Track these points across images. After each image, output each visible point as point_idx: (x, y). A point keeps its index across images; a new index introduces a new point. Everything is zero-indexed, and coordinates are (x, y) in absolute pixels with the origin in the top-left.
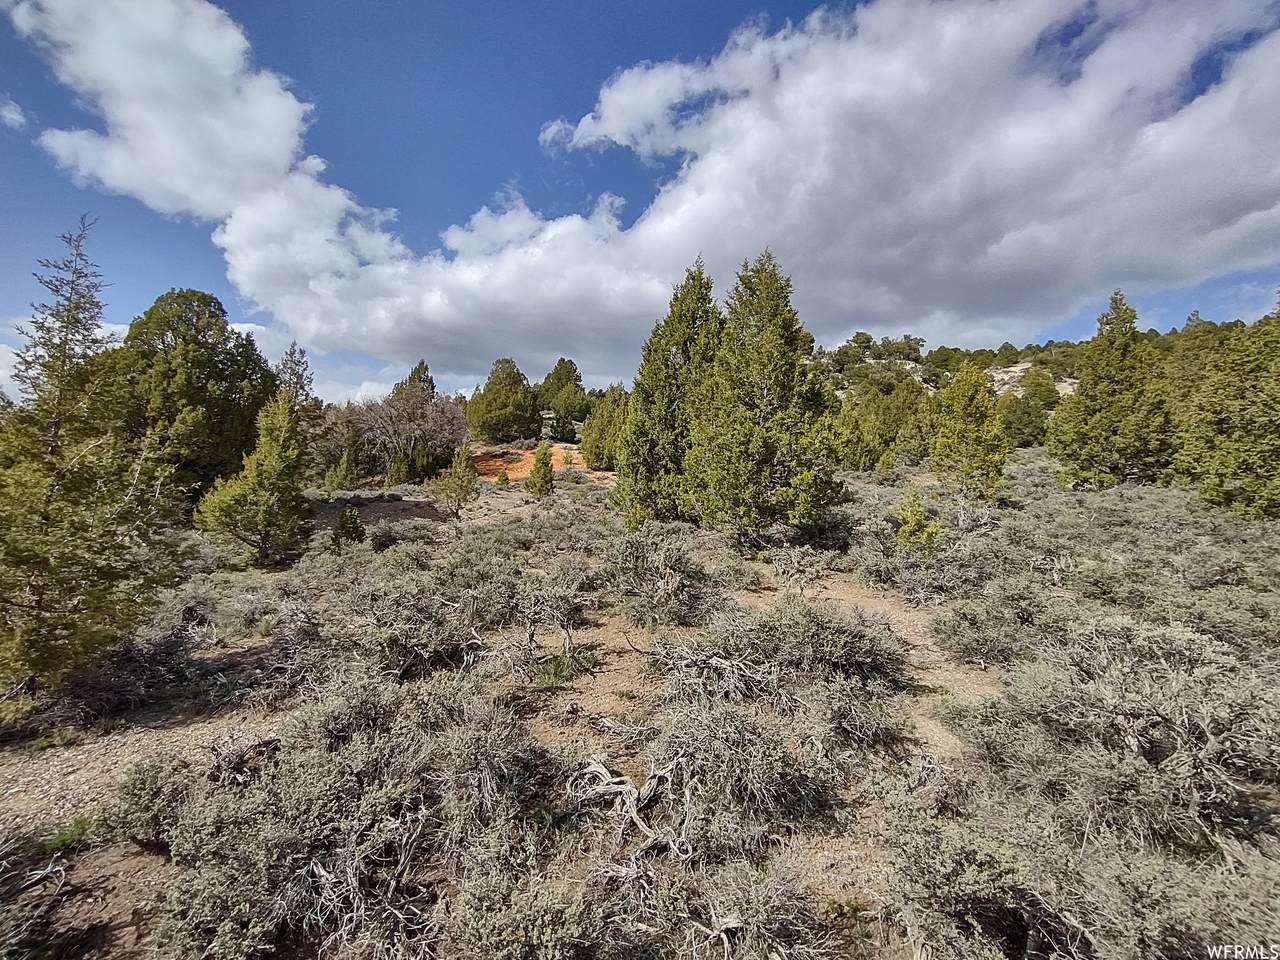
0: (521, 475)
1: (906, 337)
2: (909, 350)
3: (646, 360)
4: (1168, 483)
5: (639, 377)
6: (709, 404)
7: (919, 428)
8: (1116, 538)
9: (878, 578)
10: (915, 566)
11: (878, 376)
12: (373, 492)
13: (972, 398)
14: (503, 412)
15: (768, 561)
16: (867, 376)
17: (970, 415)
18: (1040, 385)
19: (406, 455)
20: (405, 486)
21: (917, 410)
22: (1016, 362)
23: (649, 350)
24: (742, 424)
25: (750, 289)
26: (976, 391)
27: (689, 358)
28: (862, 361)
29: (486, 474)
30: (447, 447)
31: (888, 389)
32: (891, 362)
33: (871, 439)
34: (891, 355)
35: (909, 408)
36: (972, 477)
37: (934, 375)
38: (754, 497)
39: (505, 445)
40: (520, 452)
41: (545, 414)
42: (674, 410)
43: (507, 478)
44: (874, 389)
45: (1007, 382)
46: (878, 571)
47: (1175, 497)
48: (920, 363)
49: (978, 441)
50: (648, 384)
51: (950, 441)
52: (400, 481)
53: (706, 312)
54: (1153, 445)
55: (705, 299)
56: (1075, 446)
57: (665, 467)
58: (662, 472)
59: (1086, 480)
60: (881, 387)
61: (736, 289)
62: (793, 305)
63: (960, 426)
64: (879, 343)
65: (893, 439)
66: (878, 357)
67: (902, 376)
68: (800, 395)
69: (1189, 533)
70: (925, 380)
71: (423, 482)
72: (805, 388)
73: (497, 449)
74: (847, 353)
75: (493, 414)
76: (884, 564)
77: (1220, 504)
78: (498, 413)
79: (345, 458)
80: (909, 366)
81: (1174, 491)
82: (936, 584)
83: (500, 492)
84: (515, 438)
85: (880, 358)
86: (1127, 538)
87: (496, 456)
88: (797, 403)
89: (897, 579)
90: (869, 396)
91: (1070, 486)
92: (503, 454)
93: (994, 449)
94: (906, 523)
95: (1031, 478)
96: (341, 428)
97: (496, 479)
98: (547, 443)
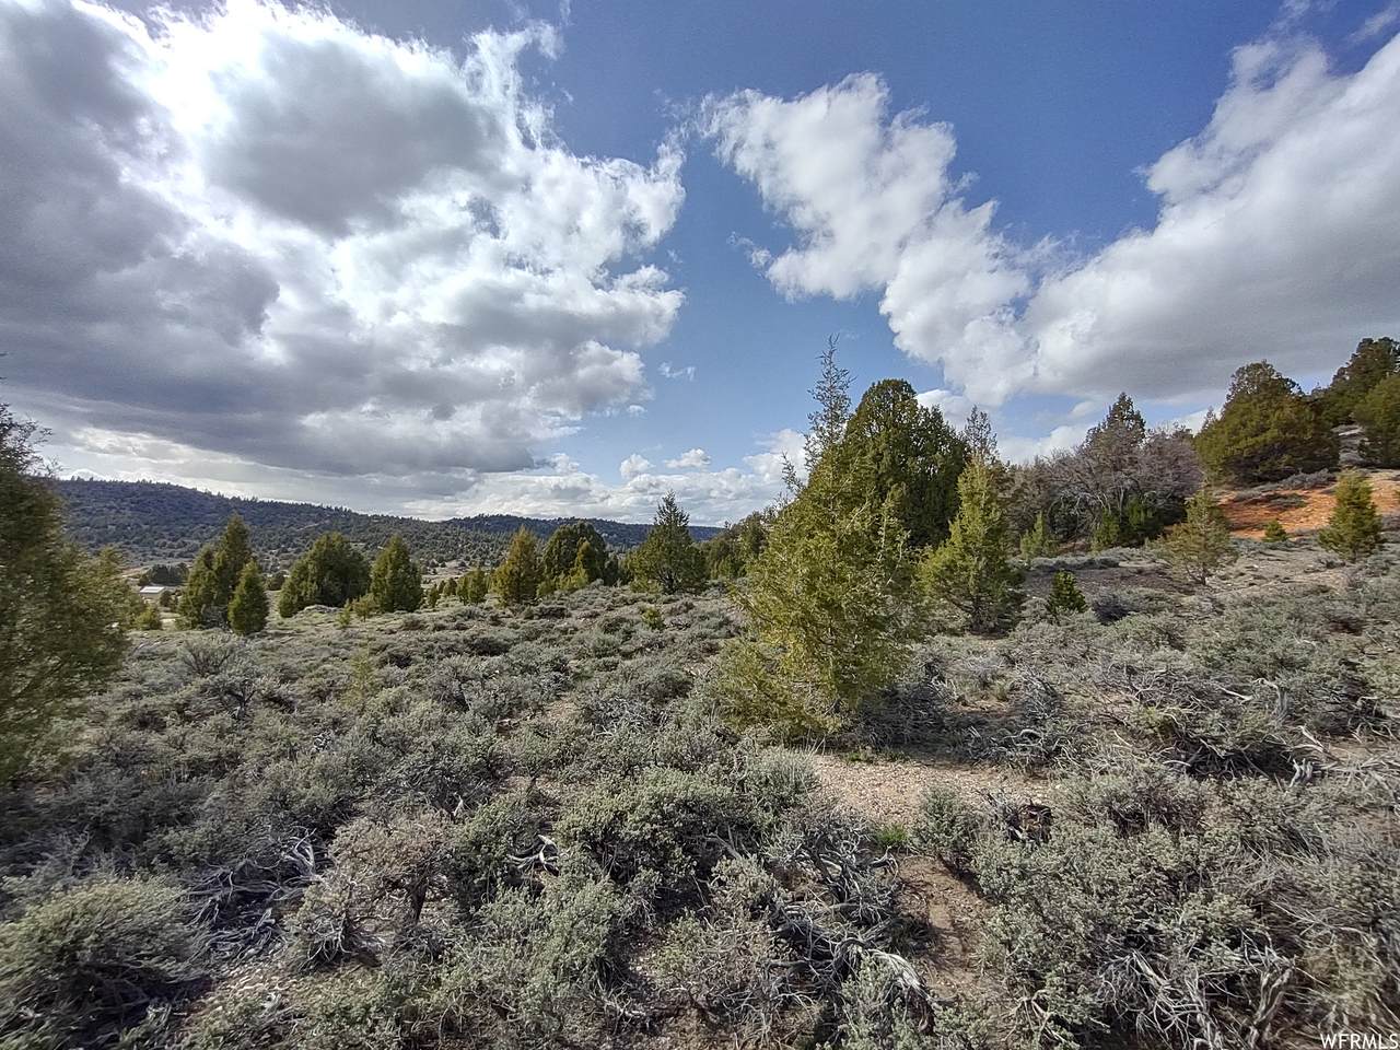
0: (1304, 526)
12: (1080, 558)
14: (1260, 439)
19: (1116, 513)
20: (1119, 549)
29: (1242, 529)
30: (1173, 497)
39: (1269, 485)
40: (1299, 492)
41: (1343, 432)
43: (1283, 532)
52: (1110, 544)
71: (1143, 543)
73: (1256, 492)
75: (1243, 444)
78: (1251, 441)
79: (1039, 522)
83: (1272, 552)
84: (1288, 474)
87: (1255, 502)
92: (1268, 499)
96: (1030, 490)
97: (1262, 534)
98: (1354, 473)
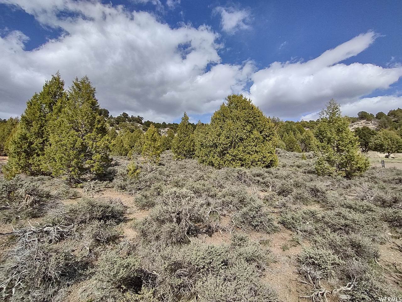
1: (138, 116)
2: (139, 120)
3: (29, 107)
4: (194, 158)
5: (24, 114)
6: (58, 128)
7: (141, 143)
8: (183, 171)
9: (121, 188)
10: (133, 183)
11: (130, 127)
13: (153, 135)
15: (82, 187)
16: (126, 127)
17: (152, 140)
18: (171, 134)
21: (140, 138)
22: (166, 127)
23: (30, 104)
24: (72, 137)
25: (79, 88)
26: (154, 133)
27: (52, 110)
28: (125, 122)
31: (132, 131)
32: (133, 123)
33: (126, 146)
34: (133, 121)
35: (138, 137)
36: (153, 157)
37: (146, 128)
38: (77, 164)
42: (43, 130)
44: (128, 131)
45: (164, 133)
46: (121, 186)
47: (195, 161)
48: (142, 125)
49: (154, 147)
50: (29, 117)
51: (147, 147)
53: (61, 93)
54: (192, 150)
55: (61, 88)
56: (177, 149)
57: (37, 153)
58: (35, 155)
59: (179, 158)
60: (131, 130)
61: (73, 87)
62: (96, 97)
63: (150, 142)
64: (130, 117)
65: (133, 146)
66: (130, 121)
67: (136, 127)
68: (97, 128)
69: (196, 169)
70: (143, 130)
72: (99, 126)
74: (120, 118)
76: (123, 183)
77: (202, 163)
80: (139, 125)
81: (195, 160)
82: (138, 188)
85: (131, 121)
86: (184, 171)
88: (95, 131)
89: (127, 188)
90: (127, 133)
91: (176, 160)
93: (158, 149)
94: (131, 170)
95: (168, 158)
